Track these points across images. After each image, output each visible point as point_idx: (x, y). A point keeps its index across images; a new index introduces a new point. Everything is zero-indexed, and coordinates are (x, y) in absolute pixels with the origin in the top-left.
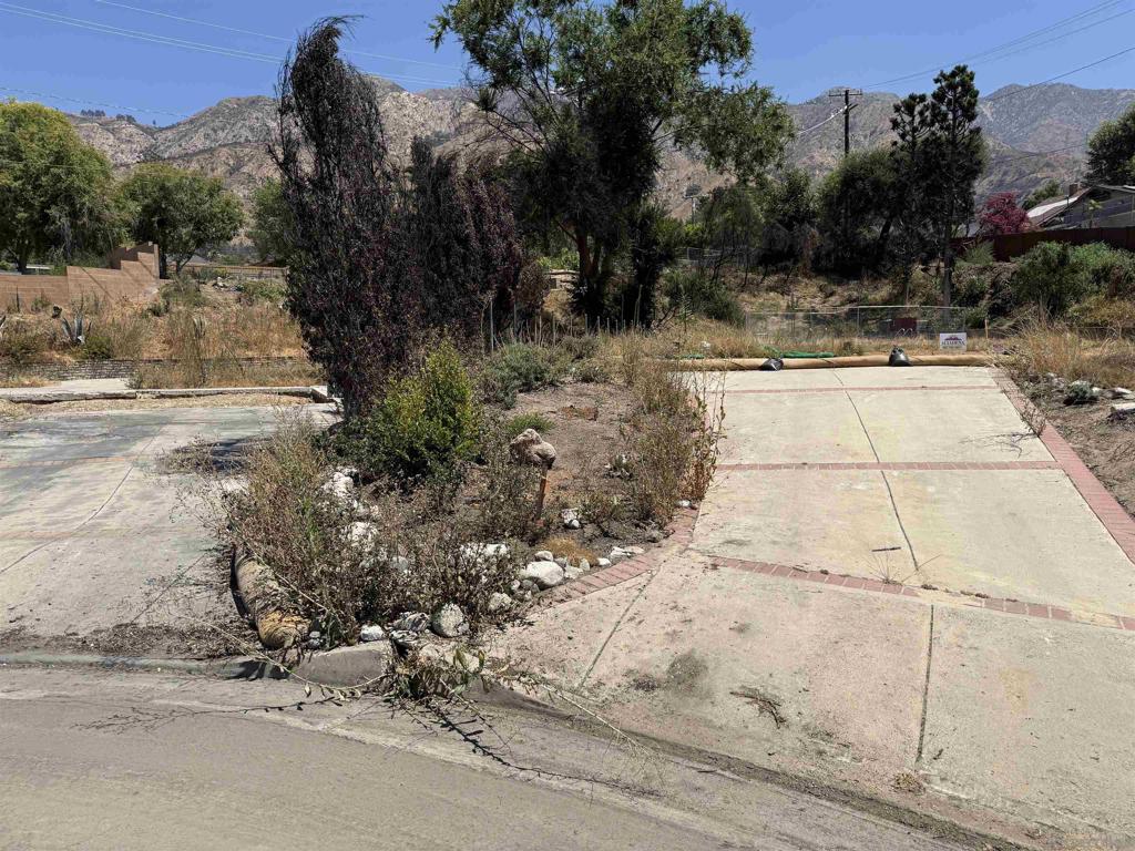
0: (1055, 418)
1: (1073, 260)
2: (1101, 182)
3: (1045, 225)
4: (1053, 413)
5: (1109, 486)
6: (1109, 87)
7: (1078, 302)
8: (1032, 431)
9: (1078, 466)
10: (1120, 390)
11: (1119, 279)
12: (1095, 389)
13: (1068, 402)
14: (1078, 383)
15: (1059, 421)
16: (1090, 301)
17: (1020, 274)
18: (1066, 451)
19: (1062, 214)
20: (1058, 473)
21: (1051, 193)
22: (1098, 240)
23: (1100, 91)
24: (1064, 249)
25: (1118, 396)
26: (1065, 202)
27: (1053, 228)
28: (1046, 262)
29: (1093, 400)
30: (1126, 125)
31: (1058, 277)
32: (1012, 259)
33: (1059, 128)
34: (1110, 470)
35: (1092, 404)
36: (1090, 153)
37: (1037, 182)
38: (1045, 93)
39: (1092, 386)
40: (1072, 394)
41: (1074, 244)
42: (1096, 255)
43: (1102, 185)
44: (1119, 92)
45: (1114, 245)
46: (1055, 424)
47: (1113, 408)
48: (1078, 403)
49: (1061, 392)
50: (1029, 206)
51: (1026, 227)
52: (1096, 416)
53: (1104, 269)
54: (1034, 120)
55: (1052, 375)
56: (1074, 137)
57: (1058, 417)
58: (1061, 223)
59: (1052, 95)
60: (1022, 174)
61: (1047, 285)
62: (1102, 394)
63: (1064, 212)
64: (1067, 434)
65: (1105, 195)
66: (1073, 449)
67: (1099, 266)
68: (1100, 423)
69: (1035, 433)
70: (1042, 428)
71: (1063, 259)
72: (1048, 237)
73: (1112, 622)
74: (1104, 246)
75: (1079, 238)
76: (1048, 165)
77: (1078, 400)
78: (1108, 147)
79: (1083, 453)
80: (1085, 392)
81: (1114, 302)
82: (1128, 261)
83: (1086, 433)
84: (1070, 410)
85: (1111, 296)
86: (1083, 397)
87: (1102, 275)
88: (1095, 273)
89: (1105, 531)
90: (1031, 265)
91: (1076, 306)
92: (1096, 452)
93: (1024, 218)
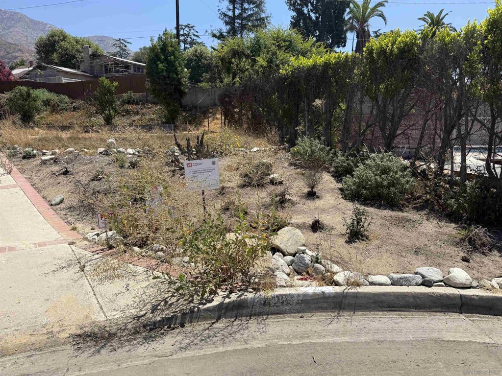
0: (18, 165)
1: (33, 95)
2: (43, 62)
3: (21, 78)
4: (18, 163)
5: (39, 191)
6: (42, 21)
7: (38, 114)
8: (6, 172)
9: (28, 185)
10: (45, 151)
11: (54, 105)
12: (35, 151)
13: (24, 158)
14: (27, 149)
15: (20, 166)
16: (44, 114)
17: (10, 100)
18: (22, 179)
19: (27, 74)
20: (18, 189)
21: (22, 64)
22: (43, 87)
23: (39, 21)
24: (28, 90)
25: (44, 154)
26: (28, 69)
27: (24, 80)
28: (21, 95)
29: (34, 156)
30: (49, 39)
31: (27, 102)
32: (6, 93)
33: (22, 34)
34: (40, 185)
35: (34, 158)
36: (36, 49)
37: (16, 58)
38: (13, 15)
39: (33, 150)
40: (25, 154)
41: (33, 88)
42: (42, 94)
43: (43, 64)
44: (47, 24)
45: (50, 91)
46: (18, 168)
47: (41, 159)
48: (28, 158)
49: (21, 153)
50: (12, 68)
51: (12, 78)
52: (35, 163)
53: (47, 100)
54: (10, 27)
55: (17, 146)
56: (30, 40)
57: (19, 165)
58: (28, 78)
59: (16, 17)
60: (8, 53)
61: (24, 106)
62: (37, 153)
63: (28, 73)
64: (23, 171)
65: (44, 68)
66: (26, 178)
67: (45, 99)
68: (37, 166)
69: (8, 173)
70: (11, 170)
71: (29, 95)
72: (22, 84)
73: (33, 246)
74: (46, 91)
75: (36, 86)
76: (20, 50)
77: (28, 156)
78: (43, 47)
79: (30, 179)
80: (30, 153)
81: (53, 115)
82: (56, 98)
83: (31, 170)
84: (24, 161)
85: (52, 112)
86: (30, 155)
87: (47, 103)
88: (44, 101)
89: (36, 210)
90: (15, 96)
91: (38, 116)
92: (35, 177)
93: (10, 74)
